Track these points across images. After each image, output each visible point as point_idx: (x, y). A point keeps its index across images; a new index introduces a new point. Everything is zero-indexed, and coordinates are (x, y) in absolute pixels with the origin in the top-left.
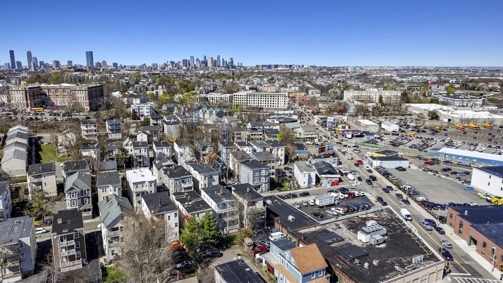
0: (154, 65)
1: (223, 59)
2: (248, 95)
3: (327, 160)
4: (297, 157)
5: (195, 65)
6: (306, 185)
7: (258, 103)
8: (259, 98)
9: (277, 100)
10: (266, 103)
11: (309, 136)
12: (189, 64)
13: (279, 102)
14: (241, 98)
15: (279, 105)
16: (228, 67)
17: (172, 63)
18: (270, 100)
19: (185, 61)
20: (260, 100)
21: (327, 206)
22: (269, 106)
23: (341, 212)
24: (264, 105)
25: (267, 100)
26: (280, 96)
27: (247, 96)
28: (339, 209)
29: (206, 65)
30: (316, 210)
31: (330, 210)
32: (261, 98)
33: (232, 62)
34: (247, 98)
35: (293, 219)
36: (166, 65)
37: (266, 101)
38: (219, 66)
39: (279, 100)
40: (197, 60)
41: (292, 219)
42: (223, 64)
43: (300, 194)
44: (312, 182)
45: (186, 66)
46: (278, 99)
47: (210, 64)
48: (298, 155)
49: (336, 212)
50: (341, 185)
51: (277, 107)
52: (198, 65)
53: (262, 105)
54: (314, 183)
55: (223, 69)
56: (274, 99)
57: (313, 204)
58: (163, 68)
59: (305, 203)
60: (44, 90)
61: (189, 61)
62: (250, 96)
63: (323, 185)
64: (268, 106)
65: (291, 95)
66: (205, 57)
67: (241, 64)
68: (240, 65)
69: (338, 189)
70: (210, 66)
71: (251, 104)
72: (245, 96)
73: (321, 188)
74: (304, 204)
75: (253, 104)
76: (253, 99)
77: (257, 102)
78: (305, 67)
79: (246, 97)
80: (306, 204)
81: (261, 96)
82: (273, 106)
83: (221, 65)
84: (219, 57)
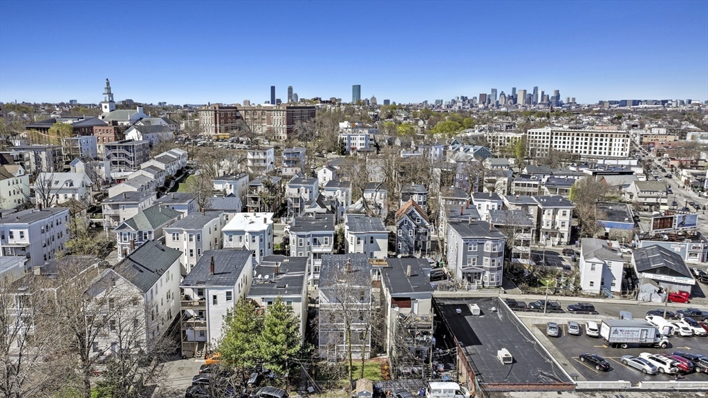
0: (437, 101)
1: (543, 93)
2: (554, 133)
3: (676, 247)
4: (607, 234)
5: (498, 102)
6: (596, 289)
7: (572, 147)
8: (573, 139)
9: (608, 142)
10: (585, 148)
11: (649, 200)
12: (489, 100)
13: (613, 147)
14: (540, 137)
15: (613, 151)
16: (549, 104)
17: (464, 99)
18: (594, 142)
19: (483, 96)
20: (575, 141)
21: (631, 346)
22: (592, 154)
23: (667, 369)
24: (583, 150)
25: (588, 142)
26: (614, 135)
27: (552, 134)
28: (663, 359)
29: (515, 101)
30: (597, 350)
31: (636, 357)
32: (578, 139)
33: (558, 96)
34: (552, 138)
35: (508, 359)
36: (454, 102)
37: (586, 144)
38: (535, 103)
39: (613, 142)
40: (502, 94)
41: (505, 359)
42: (542, 100)
43: (570, 307)
44: (613, 284)
45: (484, 103)
46: (611, 140)
47: (520, 101)
48: (608, 230)
49: (650, 365)
50: (696, 305)
51: (607, 155)
52: (502, 102)
53: (579, 150)
54: (617, 288)
55: (541, 106)
56: (602, 140)
57: (595, 334)
58: (449, 106)
59: (573, 327)
60: (240, 112)
61: (489, 95)
62: (557, 134)
63: (641, 296)
64: (590, 152)
65: (645, 140)
66: (514, 90)
67: (574, 99)
68: (571, 101)
69: (679, 312)
70: (521, 103)
71: (558, 149)
72: (548, 134)
73: (635, 302)
74: (571, 331)
75: (561, 149)
76: (562, 140)
77: (570, 145)
78: (692, 102)
79: (549, 136)
80: (575, 331)
81: (578, 135)
82: (600, 153)
83: (539, 101)
84: (536, 89)
